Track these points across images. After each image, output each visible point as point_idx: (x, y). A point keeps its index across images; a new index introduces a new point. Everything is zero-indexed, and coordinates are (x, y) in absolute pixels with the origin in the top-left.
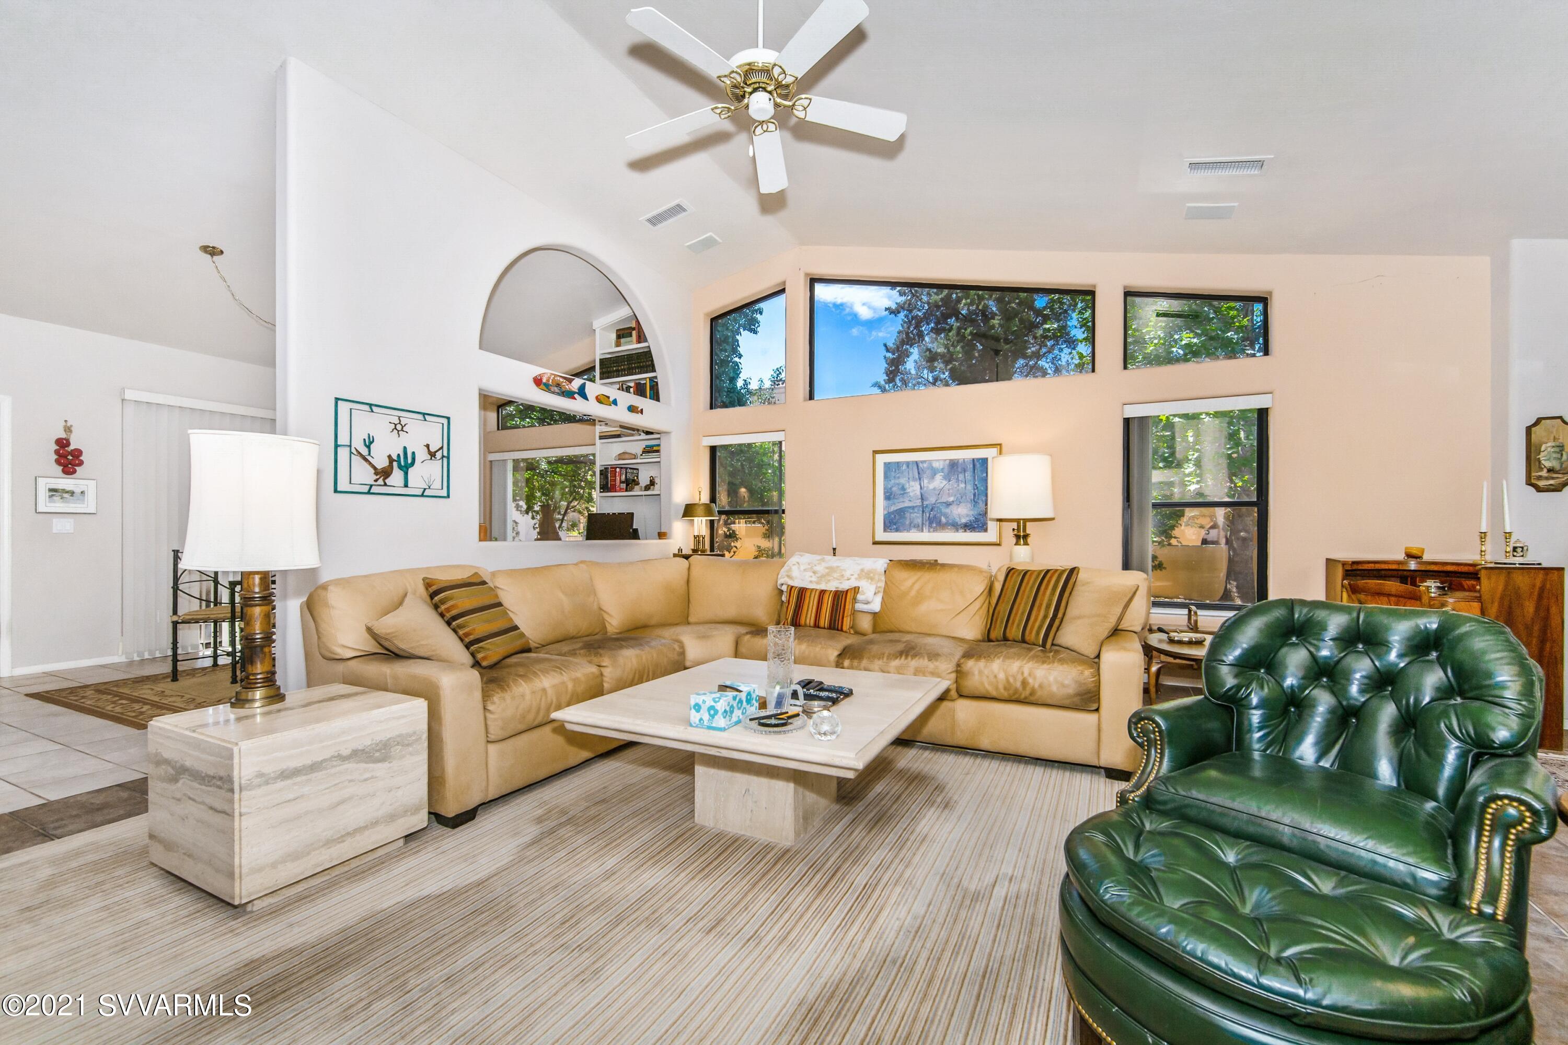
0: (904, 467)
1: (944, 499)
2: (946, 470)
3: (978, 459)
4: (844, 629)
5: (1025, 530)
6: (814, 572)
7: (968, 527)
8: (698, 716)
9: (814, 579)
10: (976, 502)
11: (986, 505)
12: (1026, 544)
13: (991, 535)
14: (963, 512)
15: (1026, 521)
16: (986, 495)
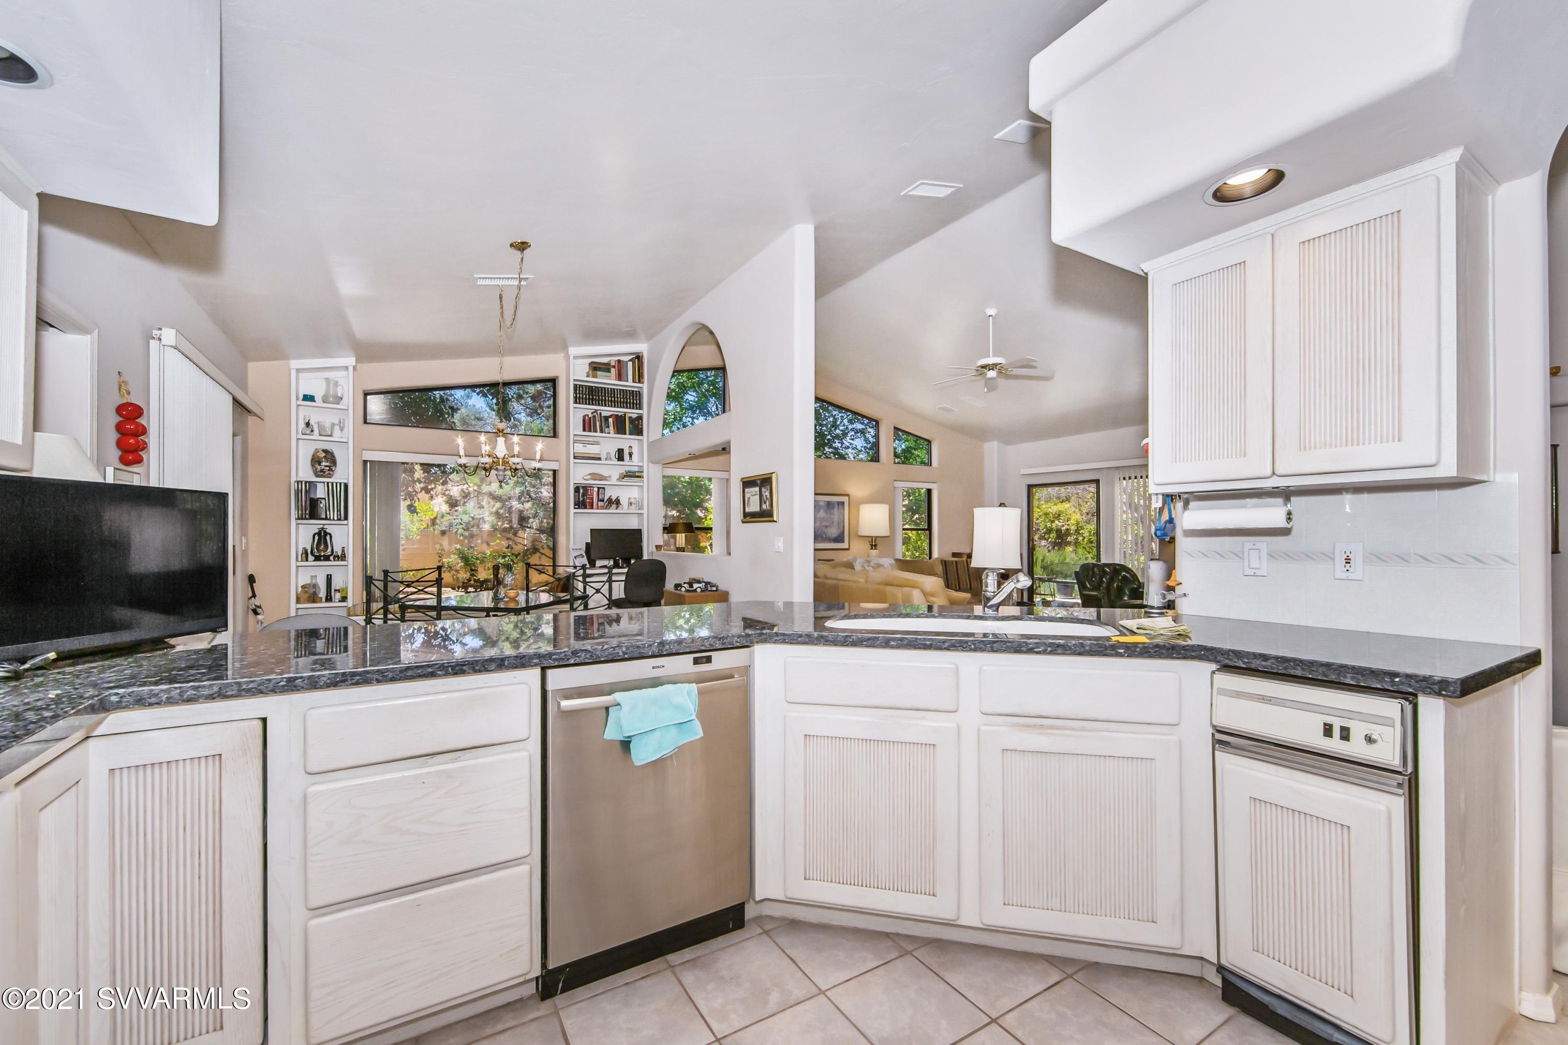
5: (875, 542)
12: (875, 549)
15: (876, 537)
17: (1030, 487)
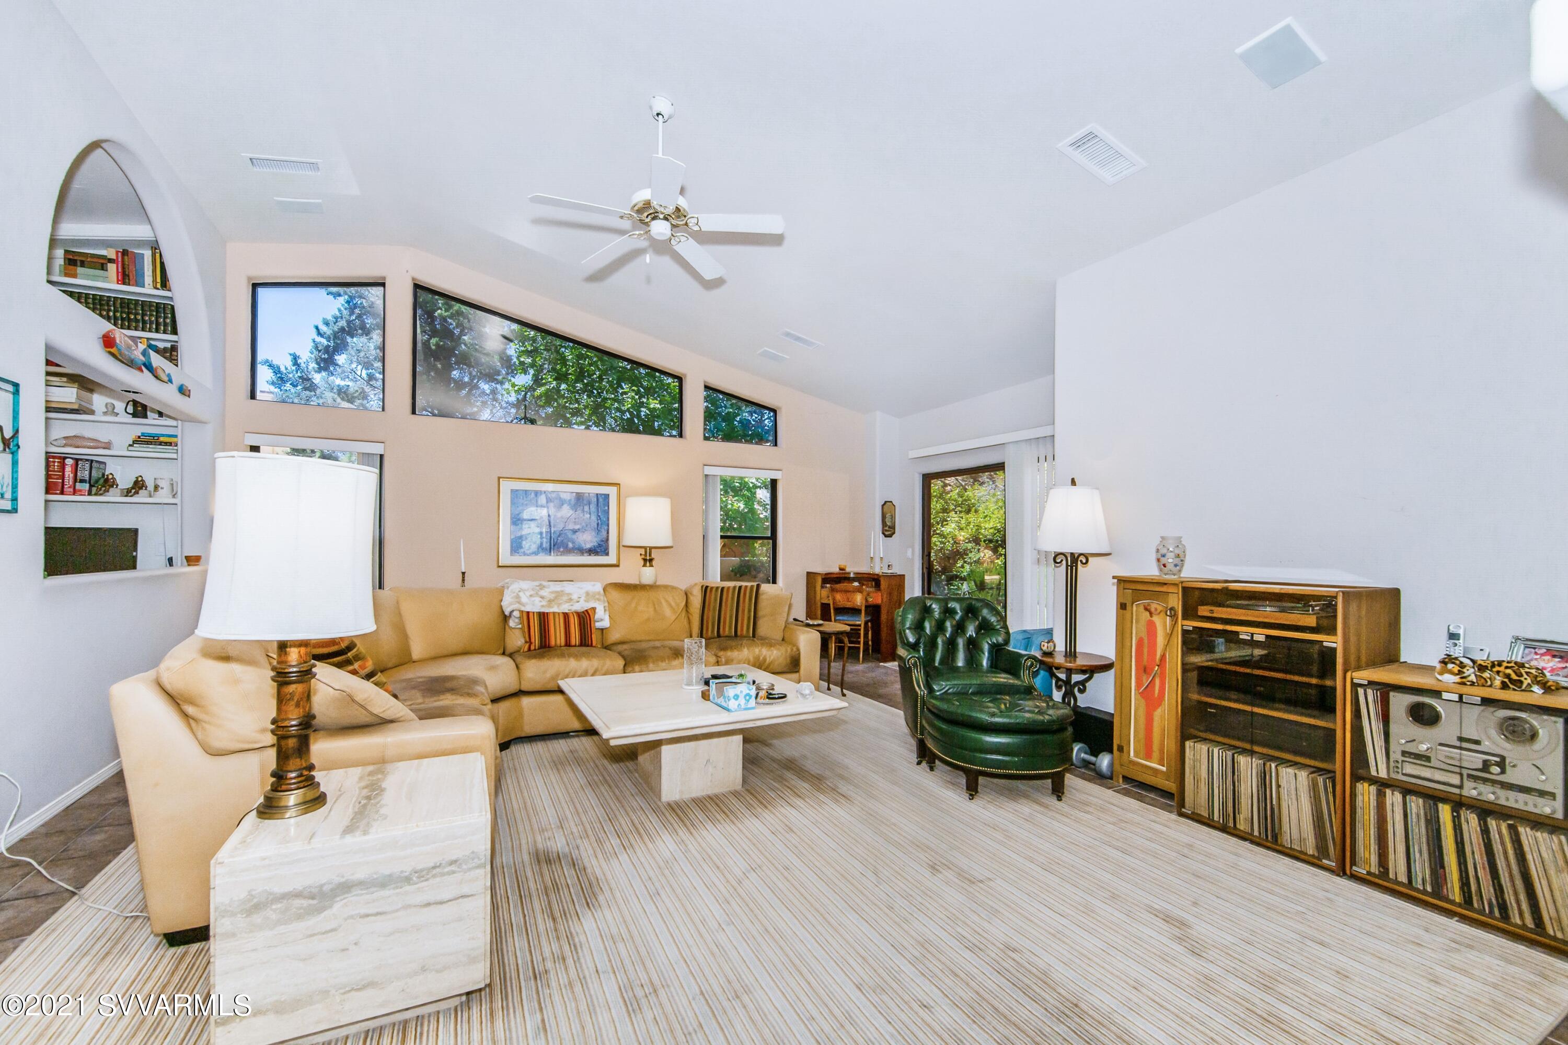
0: (533, 495)
1: (571, 526)
2: (573, 502)
3: (601, 495)
4: (594, 644)
5: (650, 555)
6: (542, 597)
7: (592, 551)
8: (737, 703)
9: (544, 603)
10: (599, 531)
11: (608, 533)
12: (651, 566)
13: (611, 559)
14: (588, 539)
15: (651, 548)
16: (608, 526)
17: (927, 479)
